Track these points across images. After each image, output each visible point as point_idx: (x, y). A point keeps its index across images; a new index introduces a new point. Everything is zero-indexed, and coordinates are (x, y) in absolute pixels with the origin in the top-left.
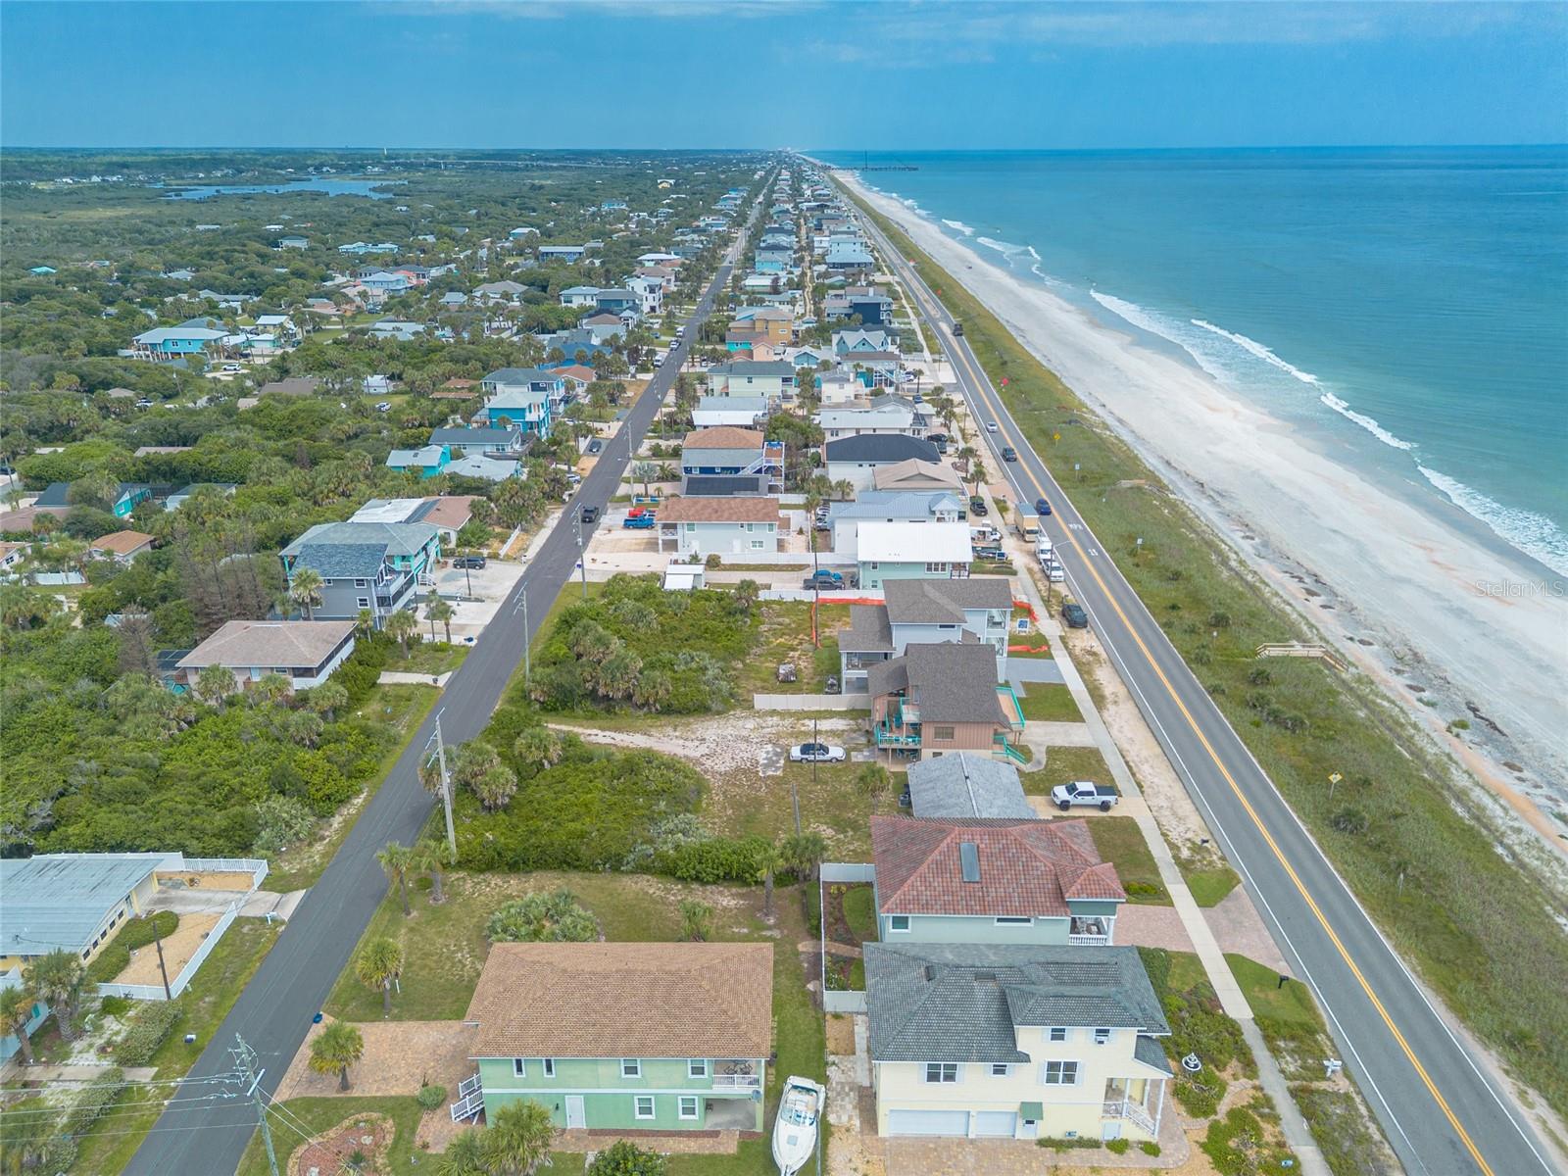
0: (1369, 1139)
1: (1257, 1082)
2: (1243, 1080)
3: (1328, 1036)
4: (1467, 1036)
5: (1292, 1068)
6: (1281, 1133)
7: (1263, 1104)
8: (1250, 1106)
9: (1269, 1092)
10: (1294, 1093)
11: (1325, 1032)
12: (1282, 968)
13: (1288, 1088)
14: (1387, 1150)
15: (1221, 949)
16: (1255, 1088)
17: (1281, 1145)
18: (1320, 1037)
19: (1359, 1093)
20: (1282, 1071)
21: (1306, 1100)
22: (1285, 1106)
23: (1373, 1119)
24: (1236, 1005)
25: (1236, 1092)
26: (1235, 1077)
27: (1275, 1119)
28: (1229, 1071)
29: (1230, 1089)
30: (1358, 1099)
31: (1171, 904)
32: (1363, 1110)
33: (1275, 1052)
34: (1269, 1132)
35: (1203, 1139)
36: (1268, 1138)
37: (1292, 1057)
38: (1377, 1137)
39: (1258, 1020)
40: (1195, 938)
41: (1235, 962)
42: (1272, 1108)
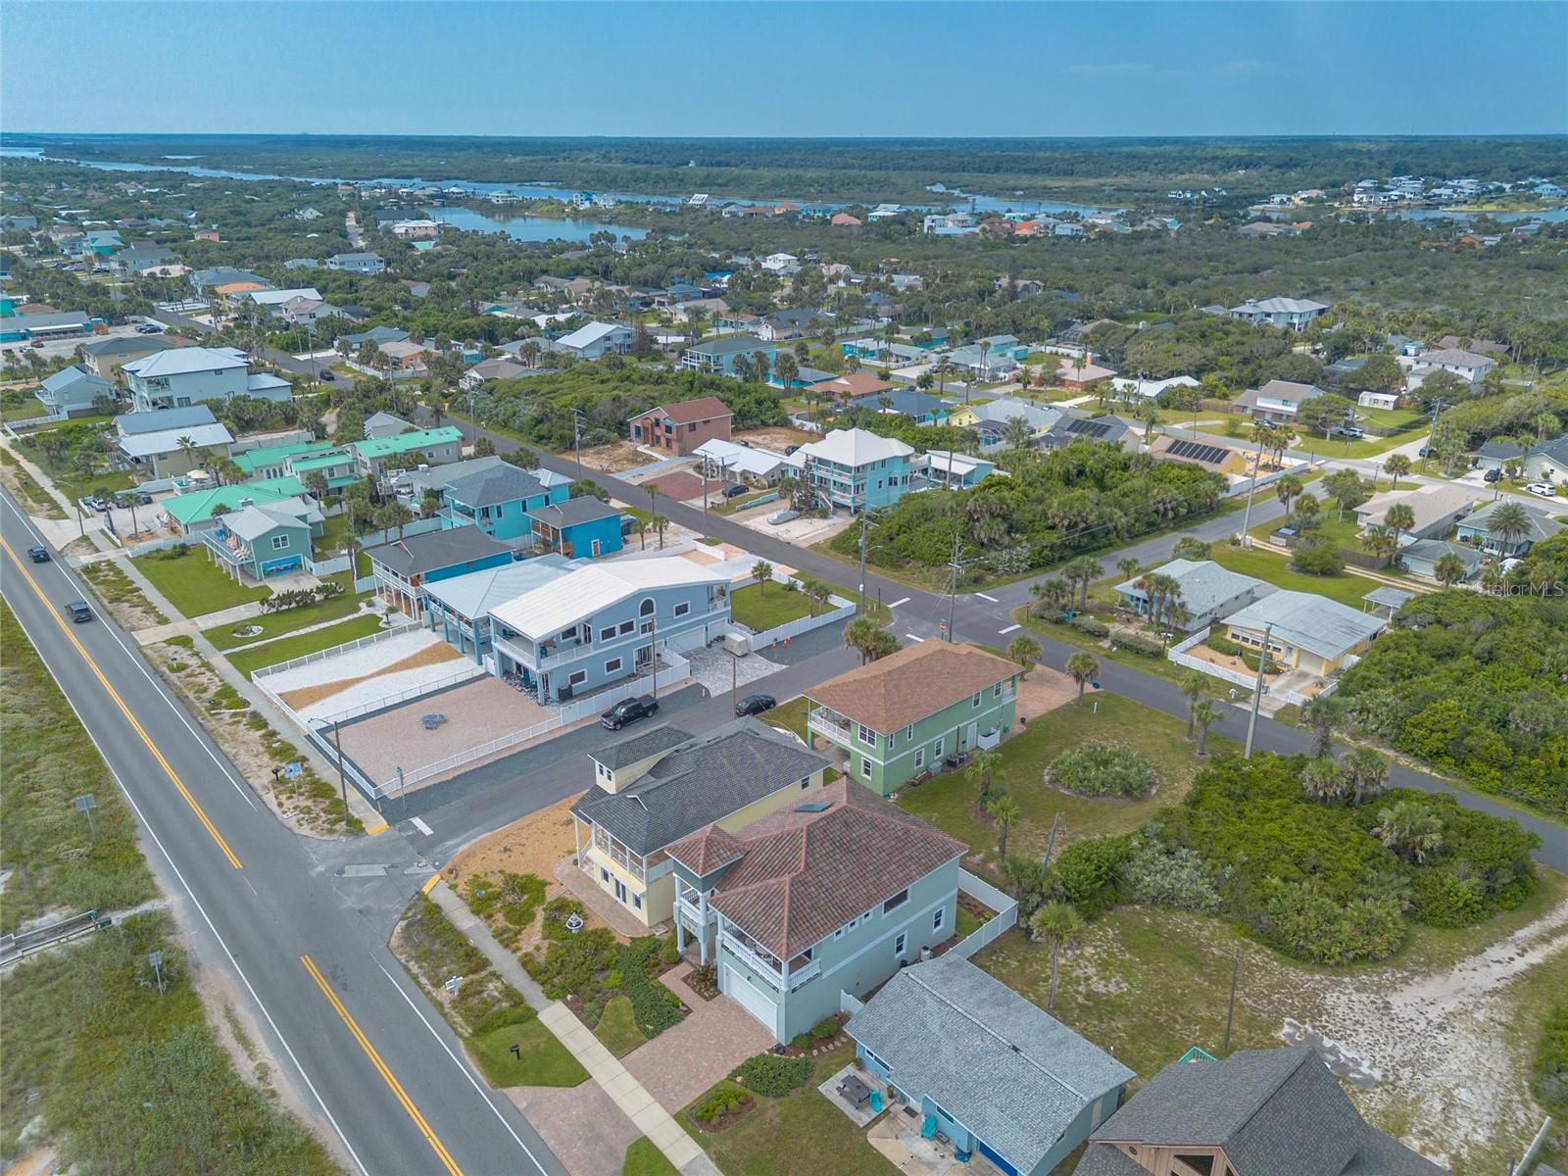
0: (417, 959)
1: (519, 954)
2: (531, 949)
3: (461, 1036)
4: (307, 1121)
5: (491, 986)
6: (490, 926)
7: (507, 939)
8: (519, 932)
9: (507, 952)
10: (486, 963)
11: (465, 1039)
12: (520, 1095)
13: (491, 964)
14: (403, 958)
15: (595, 1084)
16: (518, 949)
17: (489, 917)
18: (468, 1031)
19: (428, 994)
20: (499, 977)
21: (474, 961)
22: (491, 949)
23: (415, 978)
24: (558, 1018)
25: (533, 938)
26: (538, 948)
27: (498, 935)
28: (544, 951)
29: (540, 935)
30: (429, 987)
31: (677, 1117)
32: (423, 980)
33: (510, 993)
34: (500, 920)
35: (547, 889)
36: (500, 916)
37: (493, 998)
38: (413, 966)
39: (531, 1014)
40: (628, 1079)
41: (575, 1075)
42: (501, 942)
